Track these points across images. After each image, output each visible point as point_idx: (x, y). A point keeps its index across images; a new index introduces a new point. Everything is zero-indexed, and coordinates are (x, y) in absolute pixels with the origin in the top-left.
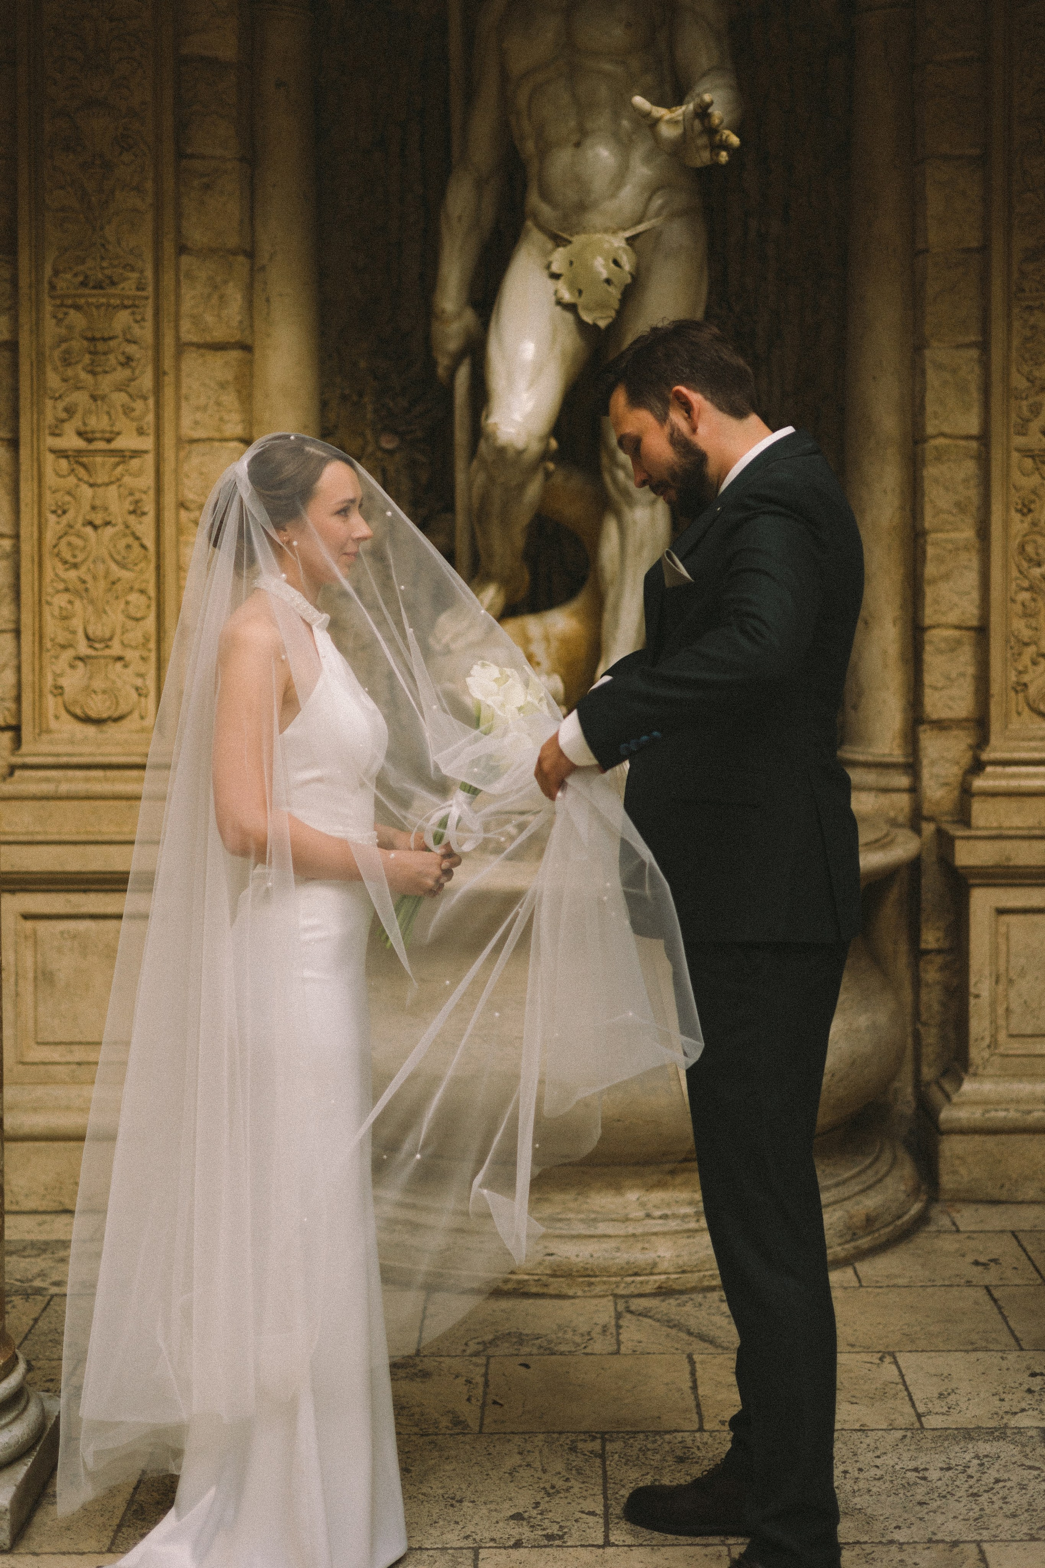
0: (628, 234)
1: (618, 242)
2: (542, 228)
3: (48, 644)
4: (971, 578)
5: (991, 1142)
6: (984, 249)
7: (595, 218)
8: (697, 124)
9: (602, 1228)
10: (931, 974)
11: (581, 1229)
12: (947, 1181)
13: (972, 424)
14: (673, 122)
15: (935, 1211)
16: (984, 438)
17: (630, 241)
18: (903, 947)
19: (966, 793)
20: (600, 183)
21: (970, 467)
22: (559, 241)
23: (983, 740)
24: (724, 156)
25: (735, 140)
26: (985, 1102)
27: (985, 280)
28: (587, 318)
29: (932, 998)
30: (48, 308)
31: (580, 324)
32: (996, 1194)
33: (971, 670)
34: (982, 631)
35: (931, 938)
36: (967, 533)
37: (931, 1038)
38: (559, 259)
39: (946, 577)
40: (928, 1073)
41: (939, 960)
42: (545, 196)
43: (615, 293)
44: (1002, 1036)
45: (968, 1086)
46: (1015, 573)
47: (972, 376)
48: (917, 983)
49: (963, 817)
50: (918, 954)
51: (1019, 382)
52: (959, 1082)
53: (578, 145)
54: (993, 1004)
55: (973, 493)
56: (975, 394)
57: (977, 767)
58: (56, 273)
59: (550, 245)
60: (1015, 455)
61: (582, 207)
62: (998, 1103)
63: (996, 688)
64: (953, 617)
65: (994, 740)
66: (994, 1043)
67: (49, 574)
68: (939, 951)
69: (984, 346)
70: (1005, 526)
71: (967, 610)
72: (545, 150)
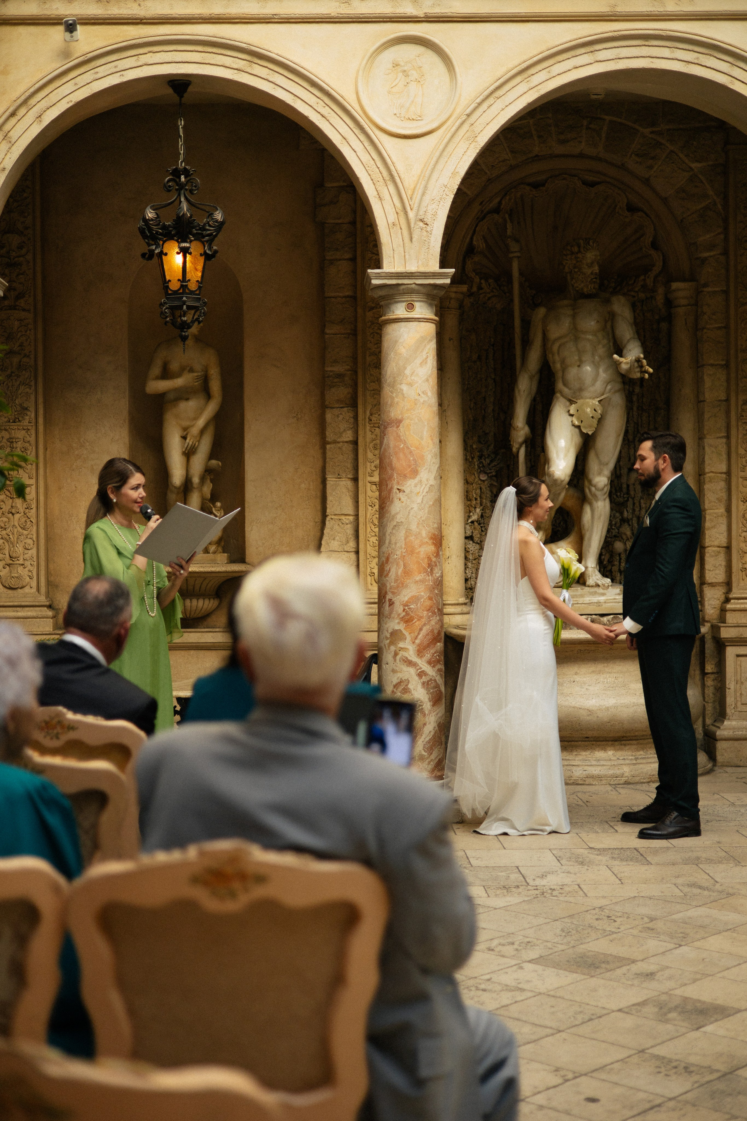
0: (599, 399)
1: (596, 402)
2: (563, 396)
3: (368, 557)
4: (724, 528)
5: (736, 744)
6: (728, 400)
7: (586, 394)
8: (636, 364)
9: (602, 763)
10: (709, 682)
11: (594, 763)
12: (719, 758)
13: (723, 468)
14: (627, 363)
15: (716, 768)
16: (728, 473)
17: (600, 401)
18: (698, 672)
19: (723, 611)
20: (588, 381)
21: (722, 484)
22: (571, 402)
23: (729, 590)
24: (647, 376)
25: (651, 370)
26: (734, 729)
27: (728, 412)
28: (585, 431)
29: (710, 691)
30: (368, 428)
31: (582, 433)
32: (739, 763)
33: (724, 563)
34: (728, 548)
35: (709, 668)
36: (722, 510)
37: (709, 708)
38: (573, 409)
39: (714, 527)
40: (708, 721)
41: (713, 676)
42: (565, 384)
43: (595, 422)
44: (739, 704)
45: (726, 723)
46: (741, 525)
47: (723, 449)
48: (703, 686)
49: (722, 619)
50: (704, 674)
51: (742, 451)
52: (723, 722)
53: (579, 366)
54: (735, 691)
55: (724, 495)
56: (724, 456)
57: (727, 600)
58: (371, 414)
59: (568, 403)
60: (741, 480)
61: (581, 390)
62: (739, 729)
63: (734, 569)
64: (716, 543)
65: (734, 590)
66: (736, 707)
67: (369, 530)
68: (712, 673)
69: (728, 437)
70: (737, 507)
71: (723, 540)
72: (564, 369)
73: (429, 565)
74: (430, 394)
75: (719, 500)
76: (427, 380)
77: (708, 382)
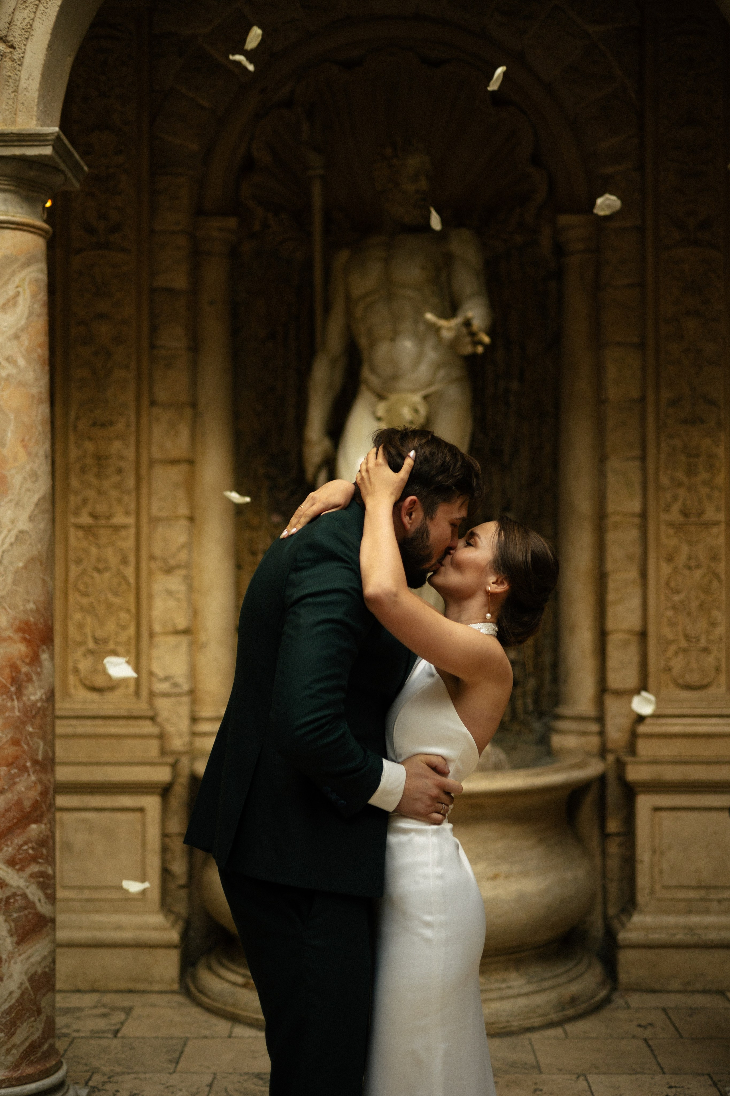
0: (424, 392)
1: (416, 398)
2: (371, 389)
3: (70, 643)
4: (636, 602)
5: (650, 954)
6: (643, 400)
7: (403, 384)
8: (464, 330)
10: (613, 848)
12: (623, 977)
13: (635, 506)
14: (449, 329)
15: (616, 996)
16: (644, 515)
18: (595, 832)
19: (634, 736)
20: (406, 362)
21: (634, 534)
22: (381, 397)
24: (480, 349)
25: (486, 339)
26: (647, 929)
27: (643, 420)
29: (614, 864)
30: (72, 440)
32: (654, 986)
33: (636, 659)
34: (643, 635)
35: (613, 826)
36: (633, 574)
37: (613, 889)
38: (381, 409)
39: (621, 601)
40: (612, 911)
41: (618, 840)
42: (373, 370)
44: (657, 887)
45: (637, 919)
46: (663, 598)
47: (635, 477)
48: (604, 854)
49: (632, 749)
50: (605, 836)
51: (665, 481)
52: (630, 915)
53: (392, 340)
54: (652, 866)
55: (636, 550)
56: (637, 488)
57: (641, 719)
58: (77, 418)
59: (374, 399)
60: (663, 527)
61: (395, 377)
62: (655, 929)
63: (652, 669)
64: (625, 626)
66: (652, 892)
67: (71, 601)
68: (618, 834)
69: (643, 459)
70: (658, 569)
71: (634, 622)
72: (373, 343)
73: (14, 680)
74: (21, 362)
75: (629, 558)
76: (17, 337)
77: (612, 371)
